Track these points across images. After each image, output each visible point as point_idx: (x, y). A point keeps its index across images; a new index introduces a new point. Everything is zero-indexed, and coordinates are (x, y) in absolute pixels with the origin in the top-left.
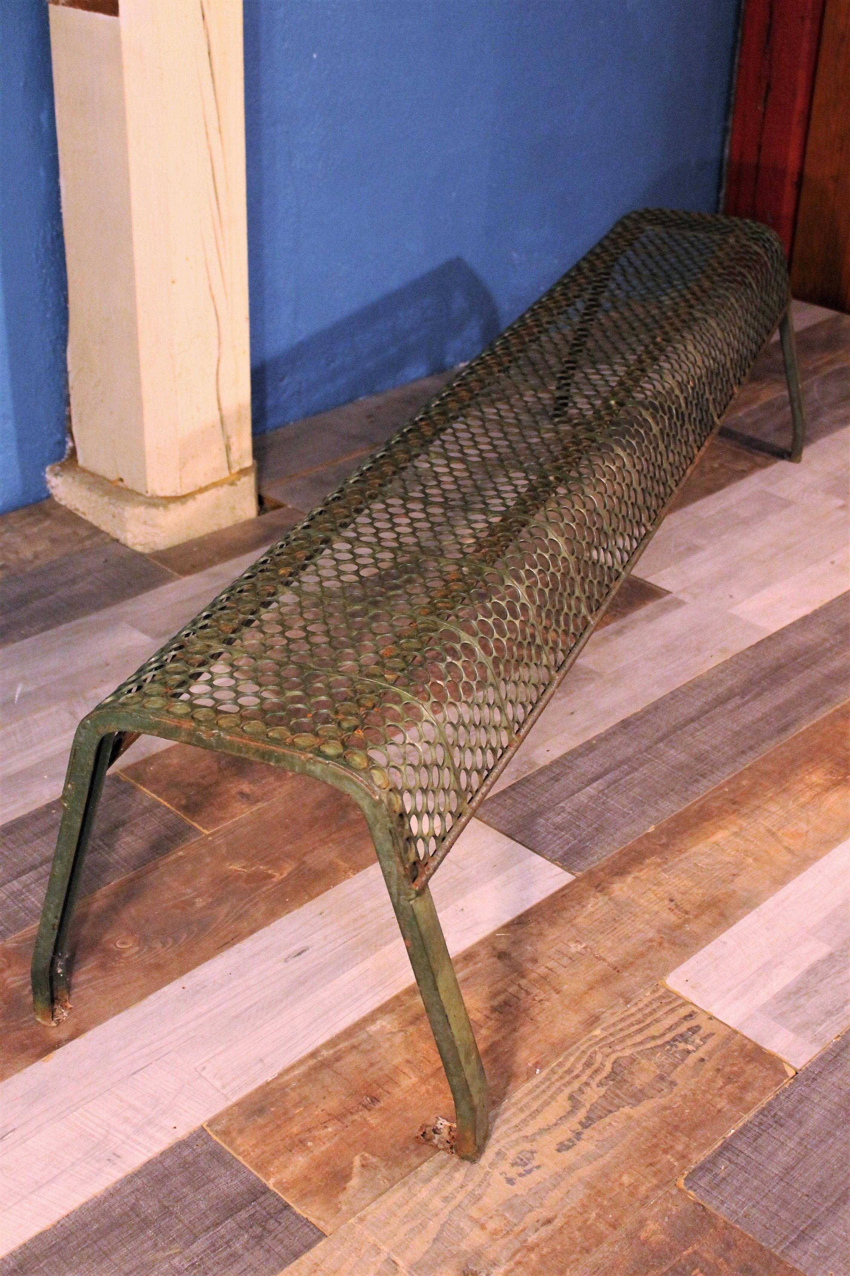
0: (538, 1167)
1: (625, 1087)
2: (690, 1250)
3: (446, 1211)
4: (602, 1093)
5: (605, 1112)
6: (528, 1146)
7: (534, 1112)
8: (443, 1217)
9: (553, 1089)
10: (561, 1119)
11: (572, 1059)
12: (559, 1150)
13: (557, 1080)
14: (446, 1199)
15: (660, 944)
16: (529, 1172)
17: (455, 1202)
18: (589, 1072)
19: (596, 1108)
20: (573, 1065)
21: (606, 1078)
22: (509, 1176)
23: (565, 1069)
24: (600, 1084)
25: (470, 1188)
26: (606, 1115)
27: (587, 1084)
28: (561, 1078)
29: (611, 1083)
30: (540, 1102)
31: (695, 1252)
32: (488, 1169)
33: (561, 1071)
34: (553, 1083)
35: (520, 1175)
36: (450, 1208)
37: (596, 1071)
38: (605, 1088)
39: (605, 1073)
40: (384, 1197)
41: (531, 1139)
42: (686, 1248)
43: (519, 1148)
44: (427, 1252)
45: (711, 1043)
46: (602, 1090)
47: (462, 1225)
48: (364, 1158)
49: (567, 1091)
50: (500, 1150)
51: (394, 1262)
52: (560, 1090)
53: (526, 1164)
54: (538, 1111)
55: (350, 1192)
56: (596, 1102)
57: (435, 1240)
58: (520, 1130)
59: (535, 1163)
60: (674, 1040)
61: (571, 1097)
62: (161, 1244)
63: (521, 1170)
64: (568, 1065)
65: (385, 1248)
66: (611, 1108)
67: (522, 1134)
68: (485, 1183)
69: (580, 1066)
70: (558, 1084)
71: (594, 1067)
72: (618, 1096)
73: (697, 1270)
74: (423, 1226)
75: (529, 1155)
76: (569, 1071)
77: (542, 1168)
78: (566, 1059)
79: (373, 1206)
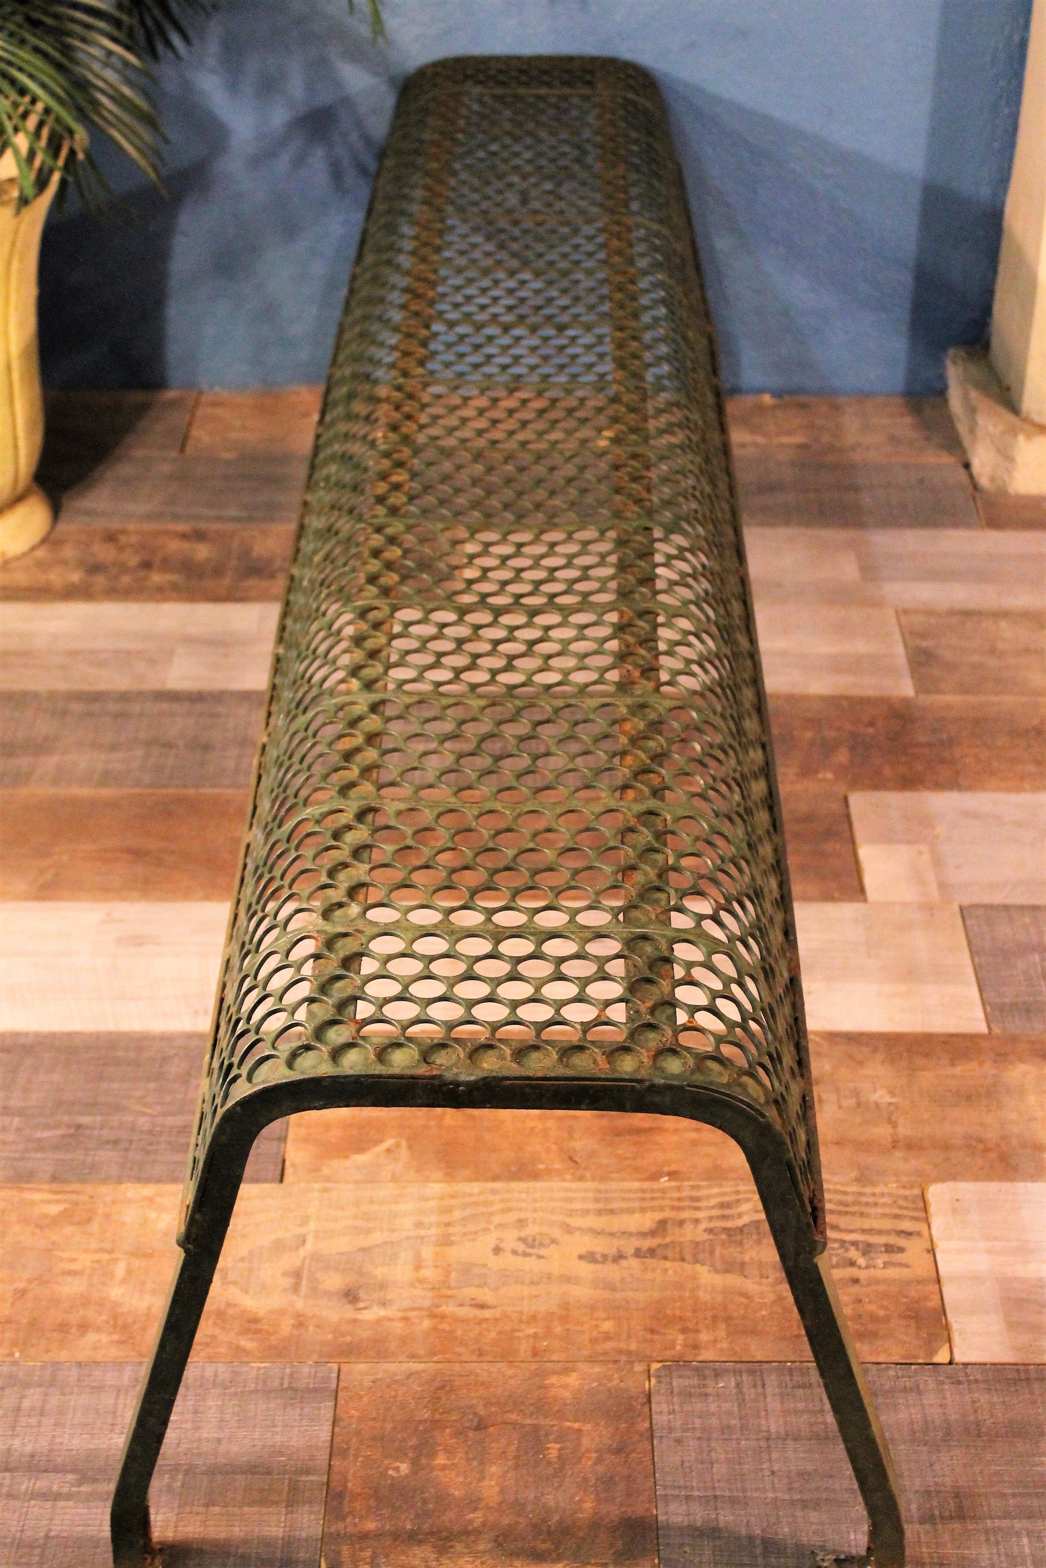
0: (540, 1257)
1: (732, 1250)
2: (577, 1425)
3: (405, 1234)
4: (698, 1239)
5: (677, 1256)
6: (556, 1233)
7: (605, 1210)
8: (394, 1237)
9: (656, 1203)
10: (624, 1233)
11: (715, 1190)
12: (581, 1257)
13: (672, 1199)
14: (419, 1225)
15: (986, 1150)
16: (525, 1255)
17: (423, 1232)
18: (715, 1212)
19: (674, 1248)
20: (708, 1197)
21: (725, 1229)
22: (502, 1245)
23: (695, 1194)
24: (710, 1231)
25: (451, 1230)
26: (674, 1260)
27: (697, 1221)
28: (679, 1199)
29: (724, 1236)
30: (624, 1205)
31: (579, 1431)
32: (492, 1227)
33: (686, 1193)
34: (663, 1198)
35: (515, 1252)
36: (411, 1234)
37: (724, 1217)
38: (711, 1237)
39: (730, 1224)
40: (369, 1185)
41: (569, 1230)
42: (576, 1420)
43: (546, 1230)
44: (343, 1253)
45: (893, 1273)
46: (706, 1236)
47: (403, 1254)
48: (398, 1145)
49: (667, 1214)
50: (527, 1219)
51: (304, 1241)
52: (662, 1209)
53: (533, 1247)
54: (612, 1212)
55: (348, 1163)
56: (680, 1243)
57: (363, 1250)
58: (571, 1216)
59: (542, 1251)
60: (854, 1243)
61: (663, 1223)
62: (150, 1099)
63: (521, 1247)
64: (702, 1193)
65: (312, 1225)
66: (688, 1257)
67: (568, 1220)
68: (472, 1236)
69: (713, 1202)
70: (667, 1202)
71: (727, 1212)
72: (712, 1252)
73: (558, 1446)
74: (369, 1231)
75: (547, 1241)
76: (698, 1199)
77: (542, 1261)
78: (710, 1187)
79: (351, 1186)
